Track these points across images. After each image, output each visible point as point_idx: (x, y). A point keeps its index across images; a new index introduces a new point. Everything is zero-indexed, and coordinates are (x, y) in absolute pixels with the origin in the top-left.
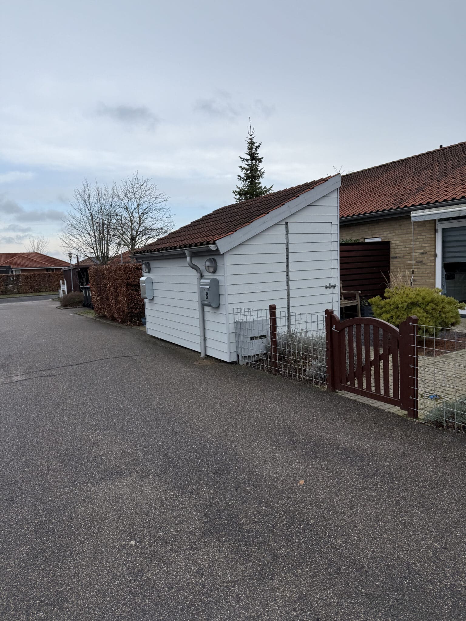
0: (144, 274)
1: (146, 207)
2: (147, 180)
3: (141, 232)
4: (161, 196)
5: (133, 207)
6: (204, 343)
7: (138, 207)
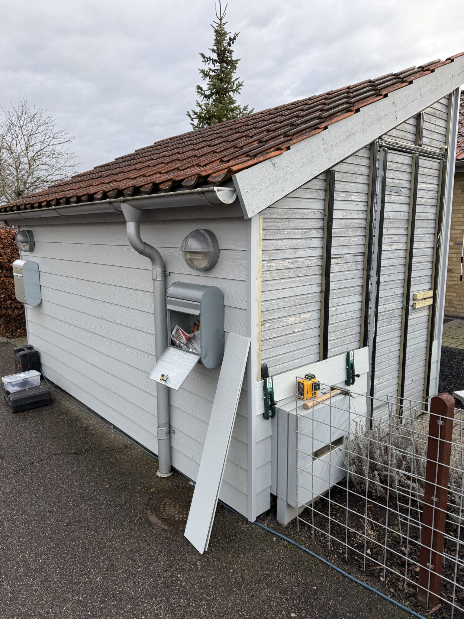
0: (22, 253)
1: (39, 149)
2: (40, 110)
3: (32, 183)
4: (62, 134)
5: (19, 148)
6: (168, 441)
7: (27, 148)
